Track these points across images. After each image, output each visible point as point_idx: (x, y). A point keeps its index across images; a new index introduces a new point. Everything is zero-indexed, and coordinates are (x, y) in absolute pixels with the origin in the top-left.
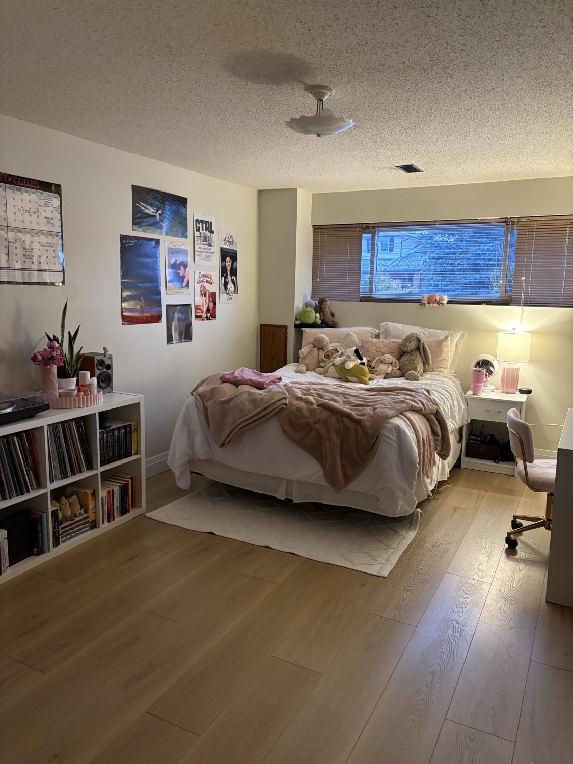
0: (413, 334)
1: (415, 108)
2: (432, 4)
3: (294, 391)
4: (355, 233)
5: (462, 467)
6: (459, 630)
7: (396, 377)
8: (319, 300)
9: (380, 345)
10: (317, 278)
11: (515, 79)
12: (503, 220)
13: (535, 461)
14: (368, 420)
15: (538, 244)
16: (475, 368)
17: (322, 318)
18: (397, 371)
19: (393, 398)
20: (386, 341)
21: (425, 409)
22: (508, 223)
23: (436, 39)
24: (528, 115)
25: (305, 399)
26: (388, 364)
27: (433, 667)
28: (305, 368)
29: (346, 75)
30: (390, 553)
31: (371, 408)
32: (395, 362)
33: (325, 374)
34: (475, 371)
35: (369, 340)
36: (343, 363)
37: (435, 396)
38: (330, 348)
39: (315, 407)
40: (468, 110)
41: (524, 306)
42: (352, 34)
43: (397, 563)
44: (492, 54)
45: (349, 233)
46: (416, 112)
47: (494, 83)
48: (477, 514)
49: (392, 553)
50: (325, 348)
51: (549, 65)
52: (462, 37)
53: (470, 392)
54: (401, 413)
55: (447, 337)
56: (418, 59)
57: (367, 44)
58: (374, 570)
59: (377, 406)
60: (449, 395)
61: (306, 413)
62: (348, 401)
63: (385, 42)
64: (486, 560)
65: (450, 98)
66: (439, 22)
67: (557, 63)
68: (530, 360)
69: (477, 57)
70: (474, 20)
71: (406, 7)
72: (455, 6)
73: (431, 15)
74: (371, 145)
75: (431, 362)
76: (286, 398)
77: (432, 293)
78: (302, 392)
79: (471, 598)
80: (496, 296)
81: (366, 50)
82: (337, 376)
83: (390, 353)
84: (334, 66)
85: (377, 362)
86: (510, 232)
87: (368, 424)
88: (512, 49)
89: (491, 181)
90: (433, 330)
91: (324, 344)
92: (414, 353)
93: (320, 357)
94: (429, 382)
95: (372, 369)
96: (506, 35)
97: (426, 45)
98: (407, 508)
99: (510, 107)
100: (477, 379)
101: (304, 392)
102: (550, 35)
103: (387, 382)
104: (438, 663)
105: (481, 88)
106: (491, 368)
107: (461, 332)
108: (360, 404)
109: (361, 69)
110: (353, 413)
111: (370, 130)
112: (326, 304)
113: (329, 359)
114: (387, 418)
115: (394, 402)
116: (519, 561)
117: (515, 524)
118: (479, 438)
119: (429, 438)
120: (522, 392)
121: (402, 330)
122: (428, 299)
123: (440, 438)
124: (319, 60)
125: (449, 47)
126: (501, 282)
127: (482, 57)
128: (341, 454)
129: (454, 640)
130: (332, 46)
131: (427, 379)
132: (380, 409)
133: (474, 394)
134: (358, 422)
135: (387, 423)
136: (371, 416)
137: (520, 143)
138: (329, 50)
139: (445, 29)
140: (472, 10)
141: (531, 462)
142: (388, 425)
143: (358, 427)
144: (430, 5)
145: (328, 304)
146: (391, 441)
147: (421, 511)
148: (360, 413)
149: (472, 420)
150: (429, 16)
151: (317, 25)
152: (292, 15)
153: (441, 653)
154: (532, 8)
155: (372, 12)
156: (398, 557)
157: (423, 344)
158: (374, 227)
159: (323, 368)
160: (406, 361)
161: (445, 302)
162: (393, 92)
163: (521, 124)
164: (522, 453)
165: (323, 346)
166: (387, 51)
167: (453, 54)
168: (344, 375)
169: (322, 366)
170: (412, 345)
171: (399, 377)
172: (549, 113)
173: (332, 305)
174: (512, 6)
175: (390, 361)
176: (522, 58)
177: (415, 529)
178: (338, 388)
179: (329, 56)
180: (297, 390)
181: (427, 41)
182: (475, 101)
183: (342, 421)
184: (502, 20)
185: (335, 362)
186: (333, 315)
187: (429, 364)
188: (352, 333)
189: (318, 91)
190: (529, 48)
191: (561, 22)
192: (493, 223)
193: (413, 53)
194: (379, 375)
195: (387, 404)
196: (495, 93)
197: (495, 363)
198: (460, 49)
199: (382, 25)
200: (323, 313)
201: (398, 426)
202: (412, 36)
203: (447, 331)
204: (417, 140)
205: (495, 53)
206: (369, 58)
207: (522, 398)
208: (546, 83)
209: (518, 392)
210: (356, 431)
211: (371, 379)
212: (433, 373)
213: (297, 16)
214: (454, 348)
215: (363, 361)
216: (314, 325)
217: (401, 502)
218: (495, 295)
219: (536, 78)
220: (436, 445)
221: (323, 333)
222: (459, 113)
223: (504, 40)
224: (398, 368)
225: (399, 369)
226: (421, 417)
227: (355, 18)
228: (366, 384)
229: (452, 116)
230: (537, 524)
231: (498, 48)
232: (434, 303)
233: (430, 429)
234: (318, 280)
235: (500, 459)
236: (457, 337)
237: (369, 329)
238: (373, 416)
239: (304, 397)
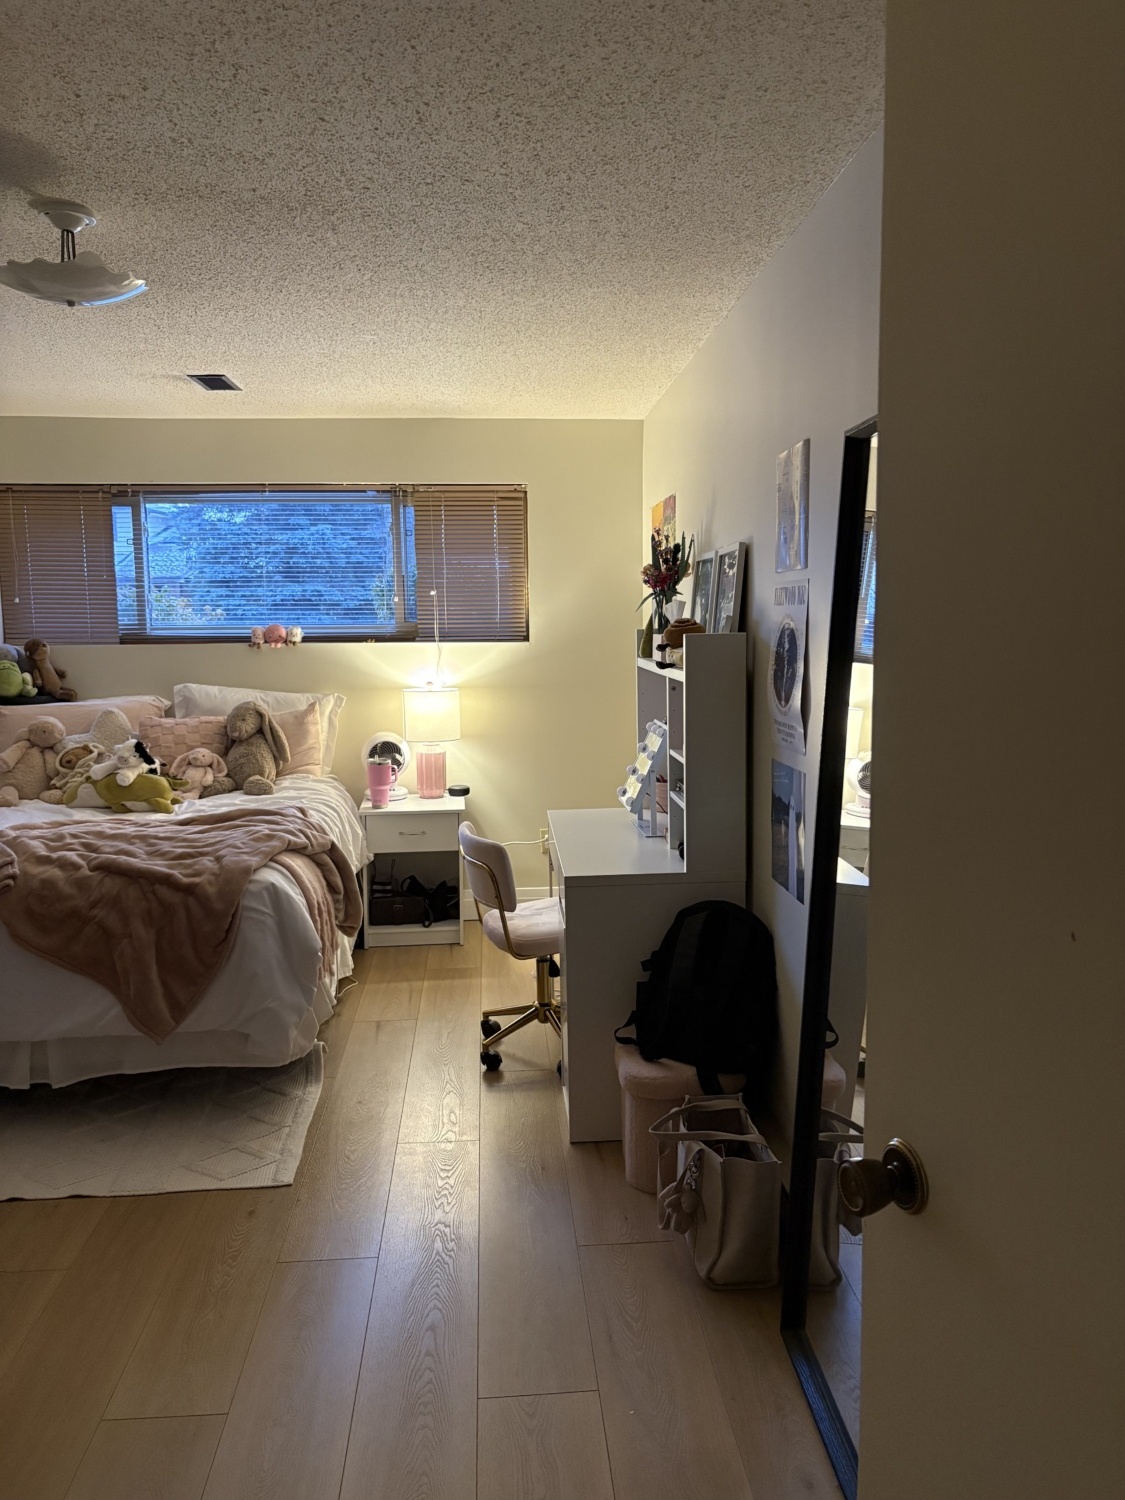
0: (248, 703)
1: (255, 273)
2: (333, 100)
3: (27, 845)
4: (96, 503)
5: (366, 947)
6: (453, 1237)
7: (224, 792)
8: (27, 643)
9: (181, 730)
10: (15, 597)
11: (440, 250)
12: (388, 488)
13: (520, 906)
14: (210, 883)
15: (451, 532)
16: (371, 760)
17: (39, 682)
18: (225, 779)
19: (248, 832)
20: (191, 721)
21: (312, 845)
22: (396, 494)
23: (325, 160)
24: (446, 312)
25: (59, 859)
26: (204, 767)
27: (430, 1316)
28: (16, 794)
29: (131, 191)
30: (284, 1136)
31: (212, 858)
32: (219, 762)
33: (70, 801)
34: (373, 763)
35: (157, 723)
36: (112, 774)
37: (315, 817)
38: (71, 746)
39: (86, 872)
40: (349, 291)
41: (440, 641)
42: (166, 120)
43: (304, 1152)
44: (414, 203)
45: (81, 503)
46: (255, 280)
47: (404, 252)
48: (419, 1024)
49: (288, 1135)
50: (59, 747)
51: (498, 237)
52: (370, 166)
53: (367, 805)
54: (271, 860)
55: (312, 706)
56: (283, 189)
57: (192, 143)
58: (264, 1178)
59: (222, 852)
60: (335, 814)
61: (68, 890)
62: (157, 851)
63: (227, 146)
64: (458, 1102)
65: (323, 265)
66: (337, 132)
67: (511, 234)
68: (462, 736)
69: (388, 204)
70: (398, 142)
71: (285, 94)
72: (372, 113)
73: (326, 118)
74: (147, 331)
75: (289, 755)
76: (11, 863)
77: (271, 623)
78: (46, 845)
79: (456, 1174)
80: (390, 628)
81: (185, 154)
82: (101, 802)
83: (203, 745)
84: (111, 172)
85: (179, 766)
86: (401, 510)
87: (211, 890)
88: (448, 201)
89: (359, 417)
90: (281, 695)
91: (55, 738)
92: (253, 740)
93: (49, 766)
94: (293, 793)
95: (177, 783)
96: (444, 176)
97: (304, 167)
98: (302, 1042)
99: (421, 294)
100: (379, 777)
101: (52, 844)
102: (511, 190)
103: (211, 804)
104: (436, 1307)
105: (382, 258)
106: (398, 756)
107: (336, 695)
108: (184, 853)
109: (165, 187)
110: (175, 872)
111: (153, 302)
112: (45, 652)
113: (73, 768)
114: (248, 871)
115: (254, 840)
116: (511, 1088)
117: (489, 1028)
118: (389, 888)
119: (327, 900)
120: (453, 792)
121: (222, 698)
122: (264, 635)
123: (341, 897)
124: (80, 154)
125: (343, 179)
126: (396, 599)
127: (396, 206)
128: (157, 963)
129: (450, 1256)
130: (117, 134)
131: (286, 788)
132: (230, 858)
133: (375, 807)
134: (189, 890)
135: (251, 882)
136: (214, 874)
137: (423, 357)
138: (108, 140)
139: (345, 148)
140: (399, 125)
141: (512, 909)
142: (252, 887)
143: (191, 901)
144: (330, 101)
145: (49, 652)
146: (263, 918)
147: (322, 1043)
148: (189, 871)
149: (376, 855)
150: (323, 120)
151: (98, 89)
152: (48, 60)
153: (436, 1289)
154: (494, 142)
155: (219, 89)
156: (303, 1141)
157: (270, 722)
158: (135, 493)
159: (60, 788)
160: (241, 757)
161: (298, 639)
162: (218, 238)
163: (432, 325)
164: (497, 897)
165: (52, 742)
166: (227, 163)
167: (348, 192)
168: (115, 797)
169: (58, 785)
170: (249, 726)
171: (230, 791)
172: (481, 312)
173: (56, 654)
174: (464, 132)
175: (207, 760)
176: (461, 218)
177: (318, 1079)
178: (120, 826)
179: (106, 150)
180: (35, 843)
181: (308, 161)
182: (366, 278)
183: (154, 893)
184: (444, 151)
185: (91, 773)
186: (61, 675)
187: (285, 760)
188: (116, 710)
189: (63, 214)
190: (475, 205)
191: (531, 173)
192: (370, 493)
193: (276, 177)
194: (189, 791)
195: (241, 845)
196: (402, 269)
197: (403, 747)
198: (362, 185)
199: (231, 115)
200: (39, 671)
201: (273, 884)
202: (283, 147)
203: (309, 695)
204: (244, 332)
205: (419, 204)
206: (188, 169)
207: (458, 804)
208: (487, 265)
209: (447, 795)
210: (188, 909)
211: (175, 802)
212: (295, 776)
213: (57, 65)
214: (325, 724)
215: (153, 766)
216: (21, 699)
217: (294, 1033)
218: (386, 623)
219: (473, 255)
220: (336, 910)
221: (49, 714)
222: (334, 294)
223: (438, 184)
224: (225, 772)
225: (228, 775)
226: (306, 860)
227: (180, 93)
228: (168, 811)
229: (319, 297)
230: (528, 1015)
231: (426, 196)
232: (276, 641)
233: (324, 883)
234: (17, 600)
235: (432, 918)
236: (329, 704)
237: (148, 699)
238: (218, 872)
239: (54, 855)
